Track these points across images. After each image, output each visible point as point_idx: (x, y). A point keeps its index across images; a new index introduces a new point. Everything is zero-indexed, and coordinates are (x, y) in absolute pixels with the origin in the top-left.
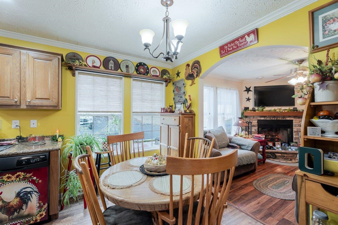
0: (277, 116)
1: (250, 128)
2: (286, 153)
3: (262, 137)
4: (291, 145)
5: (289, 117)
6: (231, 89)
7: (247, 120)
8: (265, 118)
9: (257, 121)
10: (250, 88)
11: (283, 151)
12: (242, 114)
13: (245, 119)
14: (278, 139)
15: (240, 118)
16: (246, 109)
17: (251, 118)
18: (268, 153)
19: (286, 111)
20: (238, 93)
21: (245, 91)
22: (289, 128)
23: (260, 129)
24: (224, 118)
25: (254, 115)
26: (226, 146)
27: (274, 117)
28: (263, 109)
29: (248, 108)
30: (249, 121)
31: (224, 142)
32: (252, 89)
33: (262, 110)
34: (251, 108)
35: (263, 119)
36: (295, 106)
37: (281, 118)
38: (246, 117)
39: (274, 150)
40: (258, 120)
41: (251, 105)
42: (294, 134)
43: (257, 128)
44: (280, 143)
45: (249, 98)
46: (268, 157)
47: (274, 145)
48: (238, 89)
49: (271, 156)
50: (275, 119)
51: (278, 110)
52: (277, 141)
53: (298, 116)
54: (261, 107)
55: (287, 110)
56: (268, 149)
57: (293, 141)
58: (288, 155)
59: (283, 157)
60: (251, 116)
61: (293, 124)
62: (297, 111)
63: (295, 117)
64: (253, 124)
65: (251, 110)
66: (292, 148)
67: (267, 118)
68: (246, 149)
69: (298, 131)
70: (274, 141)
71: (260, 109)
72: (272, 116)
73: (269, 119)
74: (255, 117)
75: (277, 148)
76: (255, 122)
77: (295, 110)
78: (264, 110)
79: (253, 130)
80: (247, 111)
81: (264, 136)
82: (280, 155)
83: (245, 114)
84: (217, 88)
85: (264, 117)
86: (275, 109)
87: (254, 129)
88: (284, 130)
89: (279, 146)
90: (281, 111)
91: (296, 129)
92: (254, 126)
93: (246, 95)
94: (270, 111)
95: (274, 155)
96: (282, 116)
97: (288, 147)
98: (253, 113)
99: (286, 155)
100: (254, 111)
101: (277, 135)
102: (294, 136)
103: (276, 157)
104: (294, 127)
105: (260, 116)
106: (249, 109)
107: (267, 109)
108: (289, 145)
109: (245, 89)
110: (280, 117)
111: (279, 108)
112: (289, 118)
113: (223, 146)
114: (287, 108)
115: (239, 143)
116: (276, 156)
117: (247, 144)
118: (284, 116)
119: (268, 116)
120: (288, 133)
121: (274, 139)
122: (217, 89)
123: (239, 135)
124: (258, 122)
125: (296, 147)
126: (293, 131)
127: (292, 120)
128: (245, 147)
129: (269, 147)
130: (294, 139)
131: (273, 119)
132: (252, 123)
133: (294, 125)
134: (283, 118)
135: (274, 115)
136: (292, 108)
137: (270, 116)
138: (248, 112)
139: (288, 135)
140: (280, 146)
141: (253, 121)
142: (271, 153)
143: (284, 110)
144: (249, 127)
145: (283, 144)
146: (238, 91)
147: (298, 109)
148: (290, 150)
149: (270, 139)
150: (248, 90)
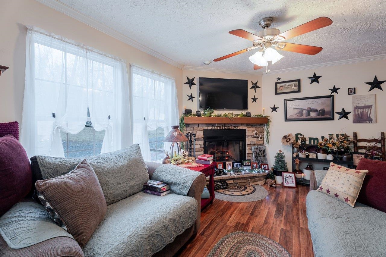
0: (228, 124)
1: (193, 144)
2: (239, 178)
3: (208, 159)
4: (244, 164)
5: (242, 124)
6: (162, 74)
7: (189, 130)
8: (213, 127)
9: (202, 132)
10: (193, 79)
11: (236, 176)
12: (182, 120)
13: (186, 130)
14: (229, 157)
15: (176, 127)
16: (188, 112)
17: (194, 128)
18: (217, 181)
19: (238, 117)
20: (174, 84)
21: (186, 83)
22: (241, 141)
23: (207, 144)
24: (146, 127)
25: (199, 122)
26: (138, 190)
27: (225, 125)
28: (210, 113)
29: (191, 110)
30: (191, 132)
31: (132, 183)
32: (196, 81)
33: (209, 115)
34: (194, 112)
35: (210, 128)
36: (248, 111)
37: (232, 127)
38: (188, 125)
39: (224, 176)
40: (205, 131)
41: (194, 106)
42: (247, 148)
43: (203, 143)
44: (231, 163)
45: (191, 95)
46: (218, 188)
47: (224, 166)
48: (175, 78)
49: (221, 186)
50: (226, 128)
51: (230, 115)
52: (227, 160)
53: (251, 124)
54: (209, 110)
55: (239, 115)
56: (217, 175)
57: (246, 158)
58: (241, 181)
59: (236, 184)
60: (195, 124)
61: (246, 135)
62: (250, 116)
63: (248, 125)
64: (197, 137)
65: (194, 115)
66: (245, 168)
67: (216, 126)
68: (179, 191)
69: (251, 144)
70: (224, 160)
71: (207, 112)
72: (222, 124)
73: (218, 129)
74: (200, 125)
75: (228, 170)
76: (200, 134)
77: (248, 115)
78: (212, 114)
79: (197, 146)
80: (188, 116)
81: (212, 158)
82: (232, 181)
83: (186, 121)
84: (130, 66)
85: (212, 125)
86: (225, 113)
87: (199, 144)
88: (236, 143)
89: (229, 168)
90: (233, 116)
91: (249, 142)
92: (199, 140)
93: (187, 90)
94: (219, 116)
95: (224, 185)
96: (234, 124)
97: (240, 168)
98: (197, 120)
99: (239, 181)
100: (199, 116)
101: (228, 152)
102: (247, 152)
103: (227, 186)
104: (247, 139)
105: (207, 124)
106: (192, 113)
107: (216, 113)
108: (242, 164)
109: (187, 81)
110: (232, 125)
111: (231, 112)
112: (242, 127)
113: (132, 191)
114: (239, 112)
115: (167, 180)
116: (227, 184)
117: (182, 181)
118: (236, 124)
119: (218, 124)
120: (240, 148)
121: (225, 157)
122: (132, 67)
123: (172, 158)
124: (204, 134)
125: (249, 166)
126: (246, 145)
127: (245, 130)
128: (178, 188)
129: (218, 172)
130: (246, 156)
131: (224, 128)
132: (195, 135)
133: (247, 137)
134: (235, 127)
135: (225, 123)
136: (245, 112)
137: (220, 124)
138: (190, 118)
139: (240, 151)
140: (231, 167)
141: (198, 132)
142: (220, 181)
143: (236, 115)
144: (191, 141)
145: (235, 164)
146: (174, 81)
147: (252, 114)
148: (243, 172)
149: (219, 157)
150: (190, 82)
